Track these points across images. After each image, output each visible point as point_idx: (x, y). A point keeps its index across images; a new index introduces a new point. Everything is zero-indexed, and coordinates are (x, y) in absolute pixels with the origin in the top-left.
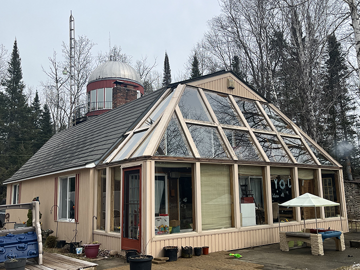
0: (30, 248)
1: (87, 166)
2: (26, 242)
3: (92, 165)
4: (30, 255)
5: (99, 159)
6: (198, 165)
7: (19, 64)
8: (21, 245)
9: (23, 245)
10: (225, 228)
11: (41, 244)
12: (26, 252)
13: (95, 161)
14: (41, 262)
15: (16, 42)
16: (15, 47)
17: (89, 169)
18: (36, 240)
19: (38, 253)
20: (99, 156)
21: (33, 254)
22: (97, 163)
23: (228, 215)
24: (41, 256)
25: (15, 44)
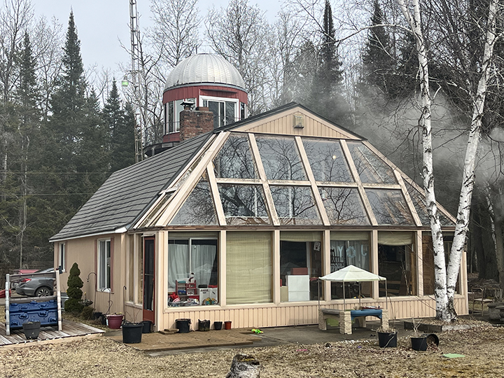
0: (51, 315)
1: (117, 231)
2: (47, 310)
3: (123, 230)
4: (51, 321)
5: (130, 223)
6: (223, 233)
7: (77, 49)
8: (42, 312)
9: (44, 312)
10: (259, 302)
11: (60, 312)
12: (47, 319)
13: (126, 225)
14: (60, 328)
15: (71, 14)
16: (72, 23)
17: (120, 234)
18: (57, 308)
19: (57, 320)
20: (130, 219)
21: (54, 320)
22: (128, 227)
23: (267, 288)
24: (60, 323)
25: (72, 18)
